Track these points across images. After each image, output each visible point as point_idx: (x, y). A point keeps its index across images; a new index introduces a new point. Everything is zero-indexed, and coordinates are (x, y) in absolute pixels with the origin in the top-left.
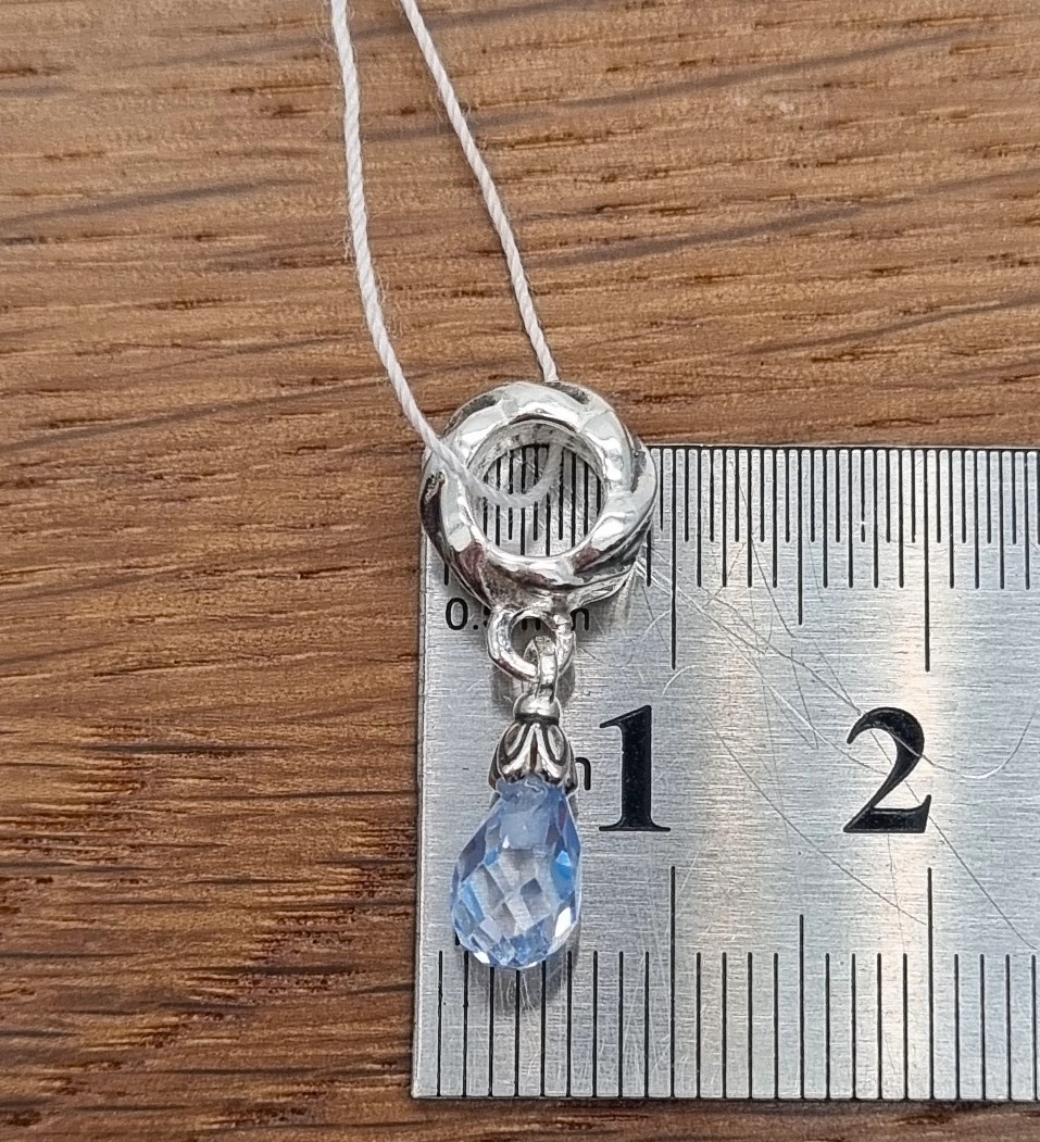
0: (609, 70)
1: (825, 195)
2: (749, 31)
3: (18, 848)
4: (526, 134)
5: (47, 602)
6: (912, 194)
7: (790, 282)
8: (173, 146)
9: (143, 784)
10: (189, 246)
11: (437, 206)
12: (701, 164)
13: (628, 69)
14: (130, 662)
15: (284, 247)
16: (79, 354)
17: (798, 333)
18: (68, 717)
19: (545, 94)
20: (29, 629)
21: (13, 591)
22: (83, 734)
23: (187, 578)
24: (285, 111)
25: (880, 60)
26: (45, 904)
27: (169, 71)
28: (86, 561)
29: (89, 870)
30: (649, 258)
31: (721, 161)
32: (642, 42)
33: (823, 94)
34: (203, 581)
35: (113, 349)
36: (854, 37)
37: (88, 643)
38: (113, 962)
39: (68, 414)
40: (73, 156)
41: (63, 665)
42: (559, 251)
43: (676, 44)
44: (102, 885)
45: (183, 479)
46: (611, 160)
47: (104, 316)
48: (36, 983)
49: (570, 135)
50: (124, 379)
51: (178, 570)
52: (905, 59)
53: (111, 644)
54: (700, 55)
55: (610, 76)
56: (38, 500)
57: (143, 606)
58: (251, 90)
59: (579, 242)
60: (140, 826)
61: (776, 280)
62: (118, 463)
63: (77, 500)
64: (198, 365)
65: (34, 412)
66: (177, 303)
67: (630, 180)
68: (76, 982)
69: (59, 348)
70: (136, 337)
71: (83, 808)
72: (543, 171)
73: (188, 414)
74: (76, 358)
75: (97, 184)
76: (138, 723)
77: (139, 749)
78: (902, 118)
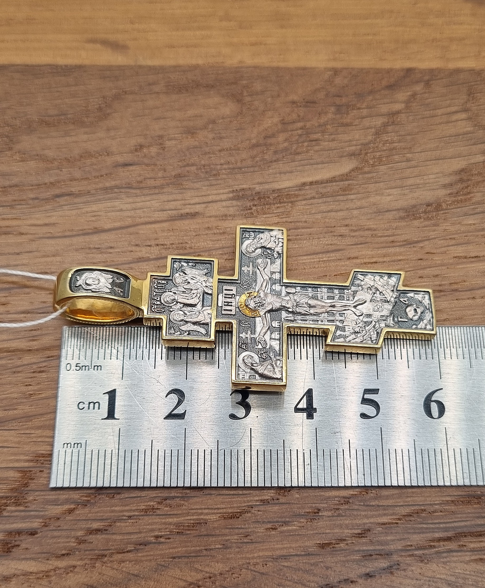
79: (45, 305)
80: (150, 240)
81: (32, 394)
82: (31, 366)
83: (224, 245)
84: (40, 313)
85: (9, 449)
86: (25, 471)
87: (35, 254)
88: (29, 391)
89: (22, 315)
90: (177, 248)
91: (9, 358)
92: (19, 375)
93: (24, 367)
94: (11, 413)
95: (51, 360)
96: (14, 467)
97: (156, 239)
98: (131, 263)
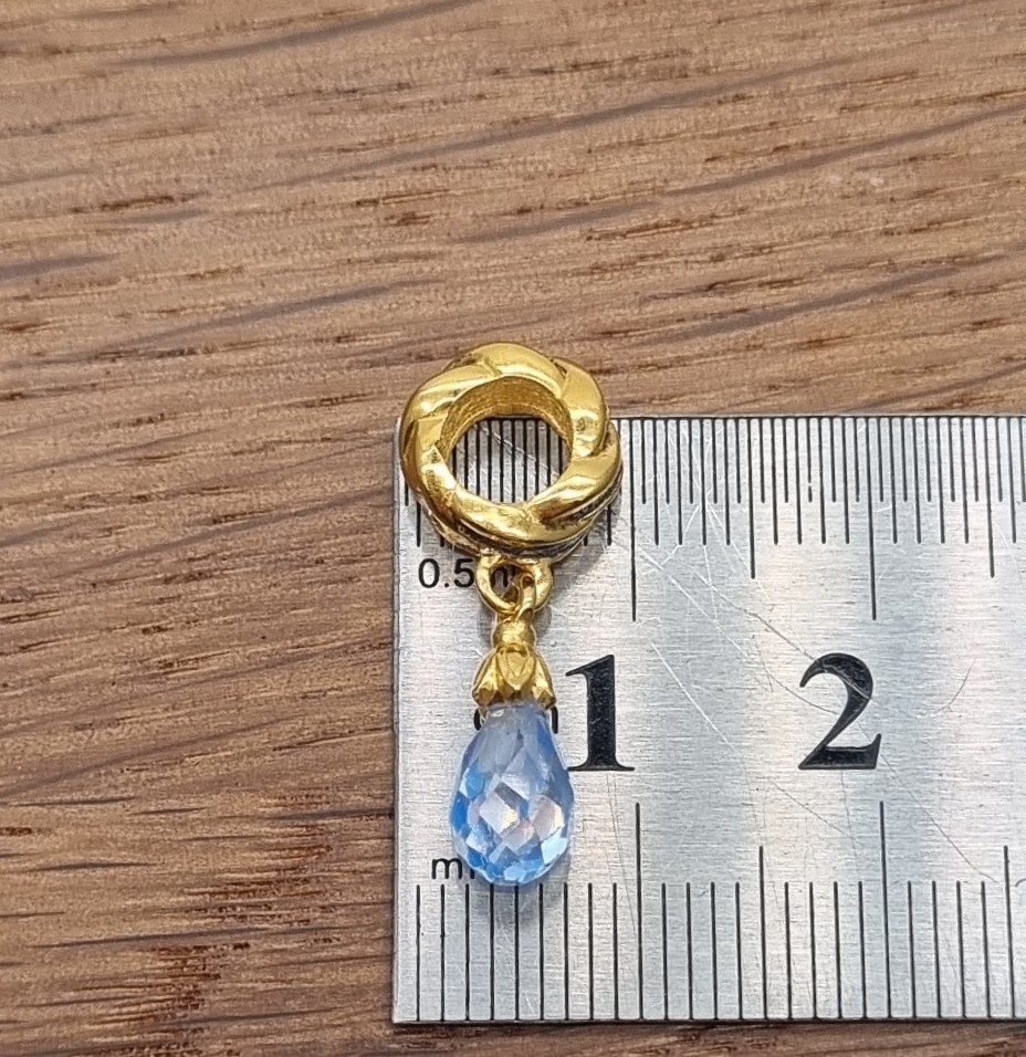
0: (708, 160)
1: (921, 258)
2: (834, 114)
3: (213, 917)
4: (636, 222)
5: (223, 684)
6: (1001, 251)
7: (895, 339)
8: (307, 257)
9: (329, 848)
10: (329, 347)
11: (559, 294)
12: (802, 240)
13: (726, 158)
14: (307, 735)
15: (420, 342)
16: (235, 454)
17: (909, 385)
18: (251, 791)
19: (650, 185)
20: (208, 711)
21: (191, 676)
22: (267, 805)
23: (354, 653)
24: (409, 219)
25: (960, 133)
26: (244, 968)
27: (296, 189)
28: (258, 644)
29: (284, 933)
30: (762, 328)
31: (821, 234)
32: (737, 132)
33: (910, 168)
34: (370, 655)
35: (266, 447)
36: (933, 114)
37: (265, 720)
38: (312, 1018)
39: (230, 509)
40: (215, 274)
41: (243, 742)
42: (676, 326)
43: (769, 132)
44: (296, 945)
45: (342, 562)
46: (718, 241)
47: (255, 416)
48: (241, 1043)
49: (677, 221)
50: (279, 473)
51: (345, 646)
52: (983, 130)
53: (287, 719)
54: (792, 141)
55: (709, 165)
56: (207, 591)
57: (315, 683)
58: (375, 202)
59: (695, 318)
60: (328, 887)
61: (883, 339)
62: (280, 552)
63: (244, 588)
64: (348, 455)
65: (196, 509)
66: (323, 400)
67: (737, 258)
68: (280, 1040)
69: (216, 449)
70: (287, 433)
71: (273, 874)
72: (656, 256)
73: (342, 502)
74: (232, 457)
75: (239, 297)
76: (318, 792)
77: (322, 816)
78: (986, 184)
79: (177, 323)
80: (543, 49)
81: (171, 665)
82: (156, 556)
83: (830, 53)
84: (161, 356)
85: (112, 871)
86: (178, 951)
87: (115, 125)
88: (156, 653)
89: (96, 366)
90: (653, 75)
91: (66, 532)
92: (115, 592)
93: (127, 564)
94: (101, 735)
95: (227, 530)
96: (138, 938)
97: (570, 44)
98: (483, 142)
